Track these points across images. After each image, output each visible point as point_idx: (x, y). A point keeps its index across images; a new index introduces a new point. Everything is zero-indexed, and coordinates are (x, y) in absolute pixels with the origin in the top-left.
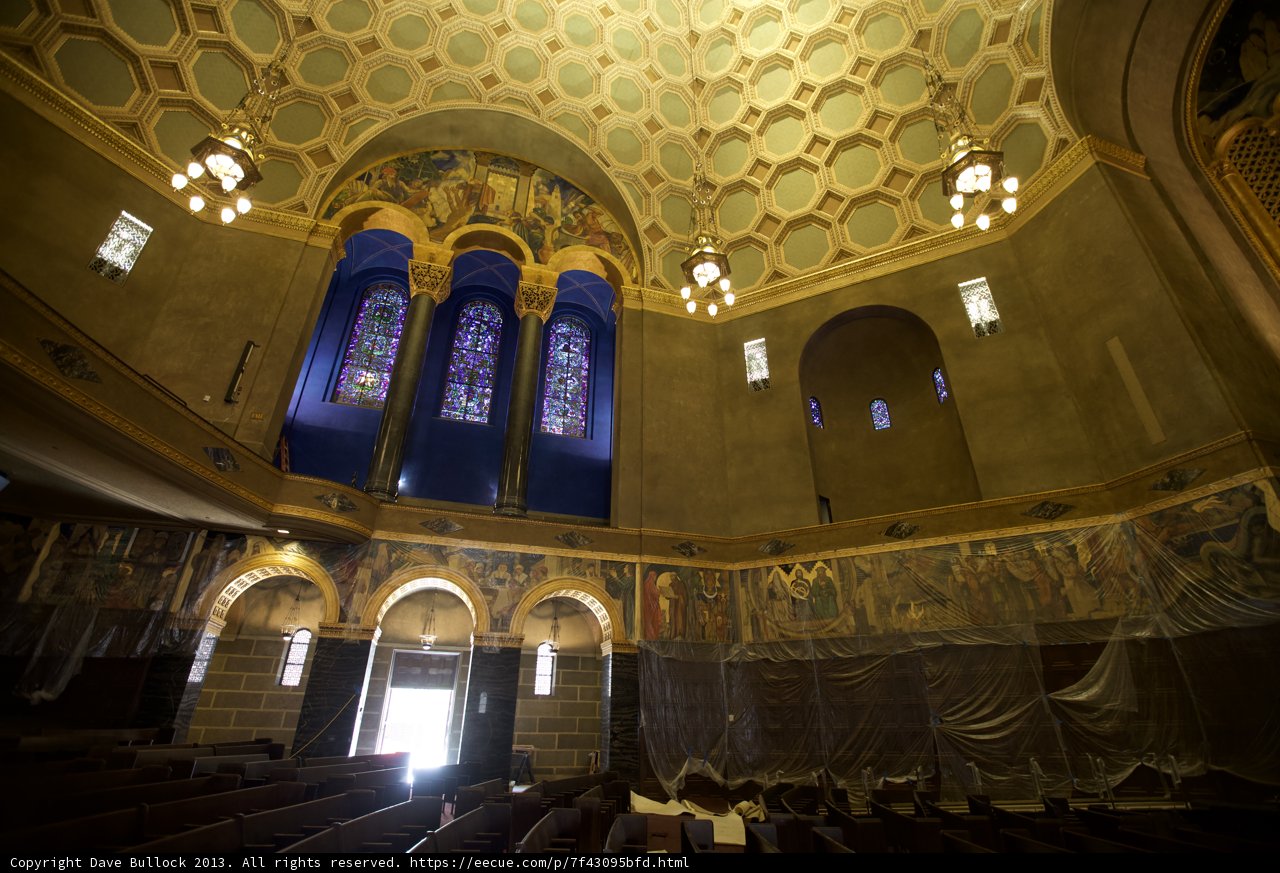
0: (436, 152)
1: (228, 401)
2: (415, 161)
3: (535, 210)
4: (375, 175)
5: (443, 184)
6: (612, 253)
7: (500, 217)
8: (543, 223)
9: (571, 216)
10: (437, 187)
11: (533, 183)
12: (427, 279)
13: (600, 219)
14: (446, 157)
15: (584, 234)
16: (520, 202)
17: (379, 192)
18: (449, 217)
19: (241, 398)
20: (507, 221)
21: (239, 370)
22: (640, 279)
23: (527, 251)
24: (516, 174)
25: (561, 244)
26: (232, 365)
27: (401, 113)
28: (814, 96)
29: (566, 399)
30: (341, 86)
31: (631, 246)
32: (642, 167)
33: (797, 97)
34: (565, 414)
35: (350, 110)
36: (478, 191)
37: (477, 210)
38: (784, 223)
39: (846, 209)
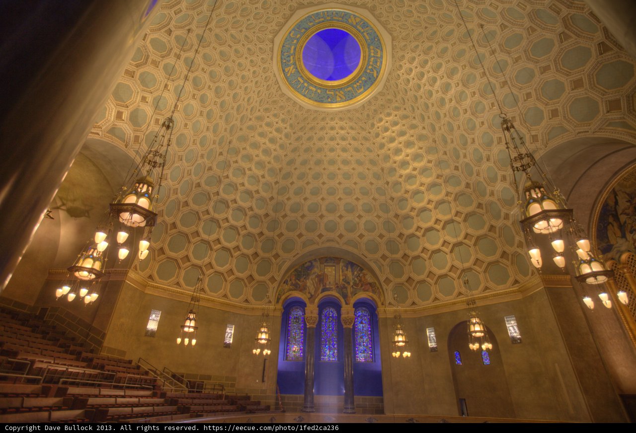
0: (306, 263)
1: (263, 381)
2: (300, 269)
3: (343, 280)
4: (289, 280)
5: (310, 277)
6: (373, 293)
7: (331, 287)
8: (346, 285)
9: (356, 279)
10: (308, 279)
11: (341, 267)
12: (311, 321)
13: (367, 277)
14: (309, 264)
15: (362, 286)
16: (337, 277)
17: (291, 287)
18: (315, 292)
19: (266, 379)
20: (334, 288)
21: (264, 370)
22: (384, 303)
23: (342, 300)
24: (334, 264)
25: (354, 294)
26: (261, 368)
27: (294, 257)
28: (442, 224)
29: (364, 345)
30: (274, 252)
31: (379, 287)
32: (380, 254)
33: (436, 223)
34: (364, 353)
35: (278, 260)
36: (322, 277)
37: (323, 286)
38: (437, 276)
39: (460, 274)
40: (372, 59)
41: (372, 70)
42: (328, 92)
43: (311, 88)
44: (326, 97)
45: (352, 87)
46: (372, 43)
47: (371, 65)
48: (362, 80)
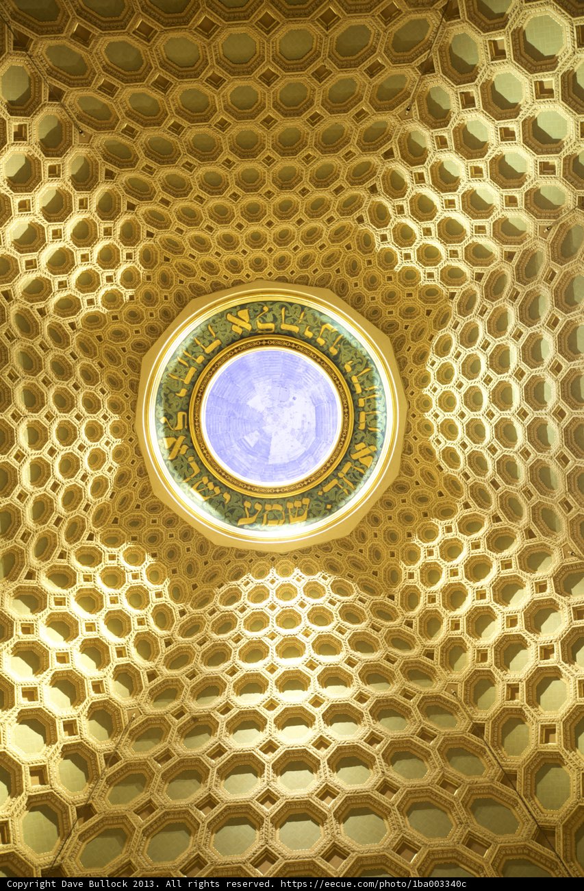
40: (280, 508)
41: (253, 512)
42: (180, 415)
43: (192, 371)
44: (170, 411)
45: (200, 474)
46: (317, 499)
47: (263, 508)
48: (222, 493)
